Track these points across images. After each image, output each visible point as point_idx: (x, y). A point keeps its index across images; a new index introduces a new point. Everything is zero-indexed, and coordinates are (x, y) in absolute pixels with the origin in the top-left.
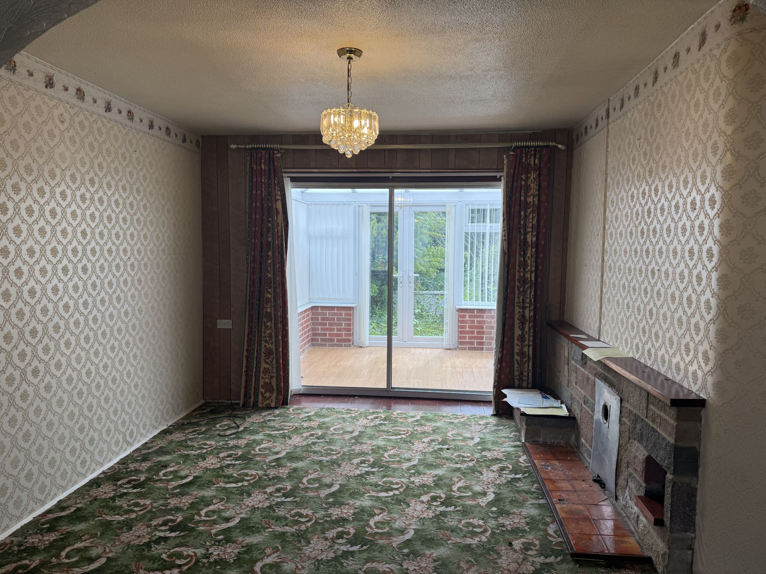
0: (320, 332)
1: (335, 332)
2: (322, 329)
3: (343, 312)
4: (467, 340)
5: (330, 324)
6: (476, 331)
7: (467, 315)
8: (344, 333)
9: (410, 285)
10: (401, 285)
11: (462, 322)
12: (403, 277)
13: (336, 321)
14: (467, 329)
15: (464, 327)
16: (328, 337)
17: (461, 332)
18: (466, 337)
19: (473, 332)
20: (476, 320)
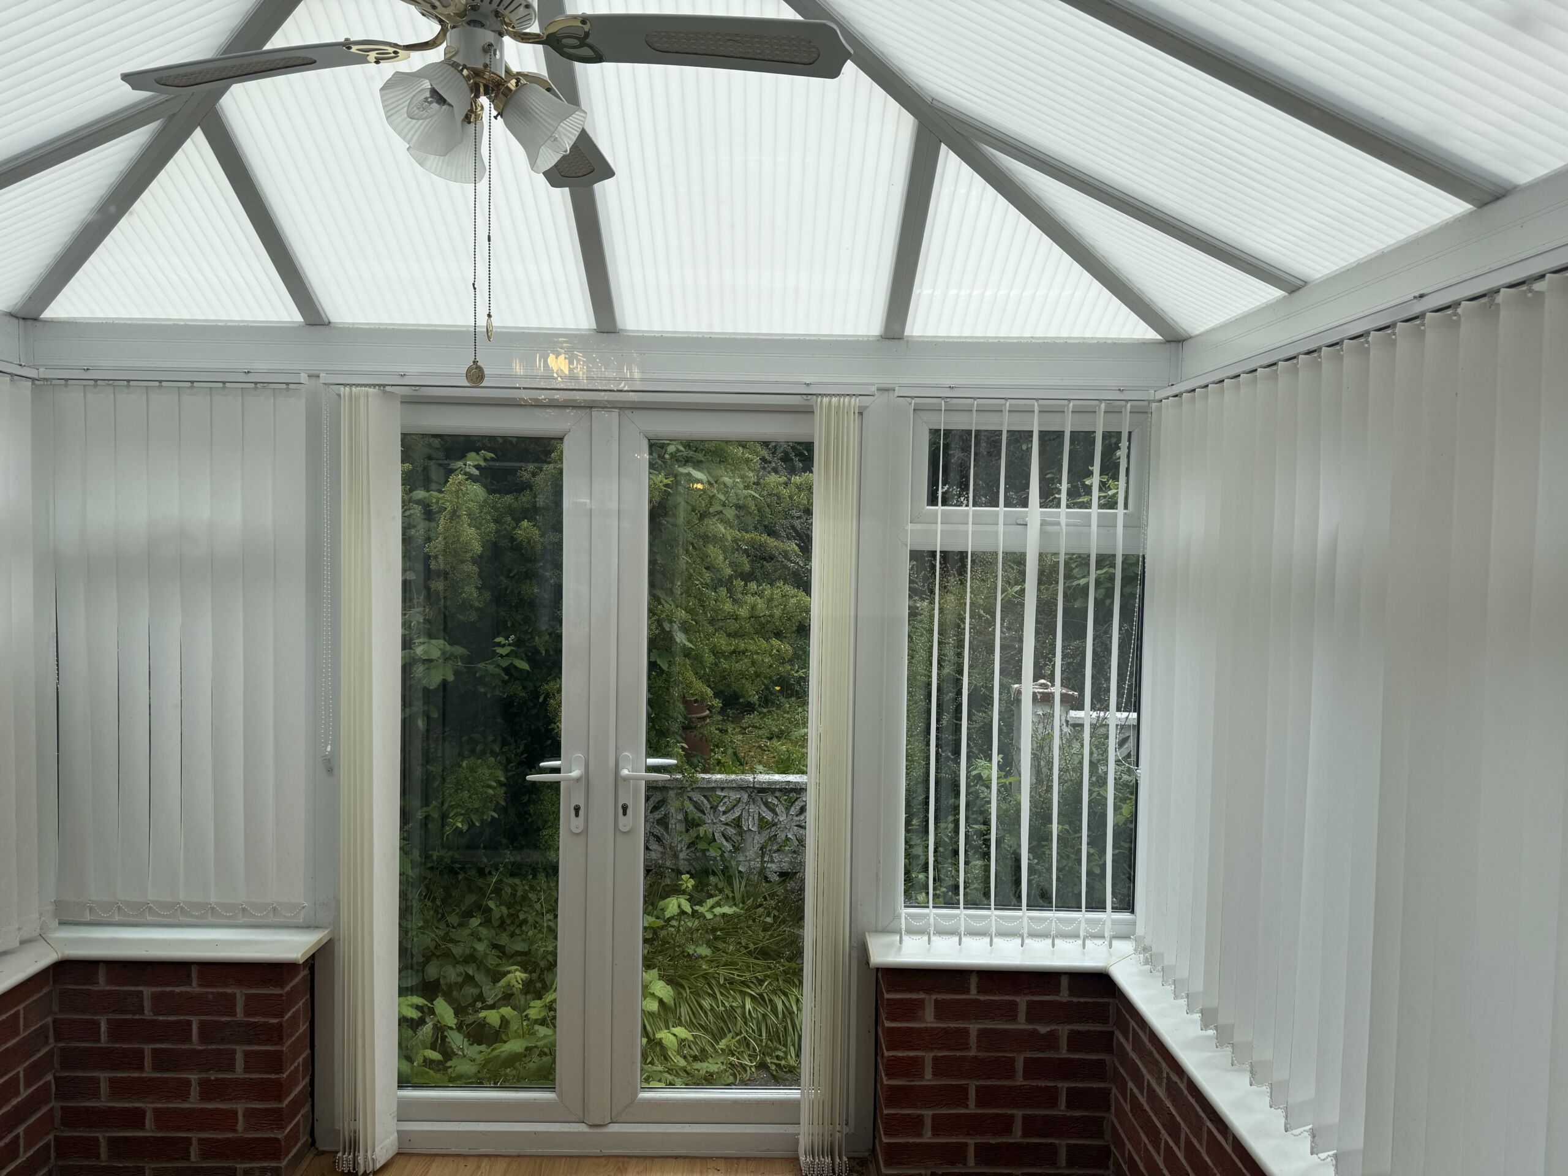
0: (104, 1102)
1: (194, 1102)
2: (119, 1088)
3: (240, 994)
4: (928, 1137)
5: (162, 1060)
6: (973, 1085)
7: (930, 1000)
8: (240, 1107)
9: (625, 823)
10: (577, 824)
11: (898, 1039)
12: (586, 780)
13: (196, 1044)
14: (928, 1078)
15: (912, 1067)
16: (149, 1130)
17: (896, 1096)
18: (919, 1121)
19: (957, 1095)
20: (973, 1028)
